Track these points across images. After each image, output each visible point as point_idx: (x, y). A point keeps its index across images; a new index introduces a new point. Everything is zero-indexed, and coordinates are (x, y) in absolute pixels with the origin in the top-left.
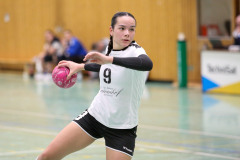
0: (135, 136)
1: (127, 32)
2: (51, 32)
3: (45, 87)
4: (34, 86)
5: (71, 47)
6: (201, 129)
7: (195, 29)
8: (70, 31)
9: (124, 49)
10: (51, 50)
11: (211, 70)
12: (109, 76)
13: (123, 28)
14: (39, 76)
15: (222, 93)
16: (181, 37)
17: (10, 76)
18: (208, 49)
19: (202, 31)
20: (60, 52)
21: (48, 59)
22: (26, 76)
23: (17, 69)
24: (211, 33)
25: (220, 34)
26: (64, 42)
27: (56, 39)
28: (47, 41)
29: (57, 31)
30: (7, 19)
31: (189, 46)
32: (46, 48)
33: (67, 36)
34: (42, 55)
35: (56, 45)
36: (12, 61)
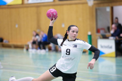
0: (76, 77)
1: (75, 33)
2: (35, 32)
3: (33, 55)
4: (28, 54)
5: (44, 38)
6: (98, 72)
7: (95, 30)
8: (43, 31)
9: (74, 41)
10: (35, 39)
11: (102, 47)
12: (69, 52)
13: (73, 32)
14: (30, 50)
15: (106, 57)
16: (89, 33)
17: (18, 50)
18: (100, 38)
19: (98, 31)
20: (39, 40)
21: (34, 43)
22: (25, 50)
23: (21, 47)
24: (102, 32)
25: (106, 32)
26: (41, 36)
27: (37, 35)
28: (33, 36)
29: (38, 31)
30: (17, 26)
31: (93, 37)
32: (33, 38)
33: (42, 33)
34: (32, 41)
35: (37, 37)
36: (19, 44)
